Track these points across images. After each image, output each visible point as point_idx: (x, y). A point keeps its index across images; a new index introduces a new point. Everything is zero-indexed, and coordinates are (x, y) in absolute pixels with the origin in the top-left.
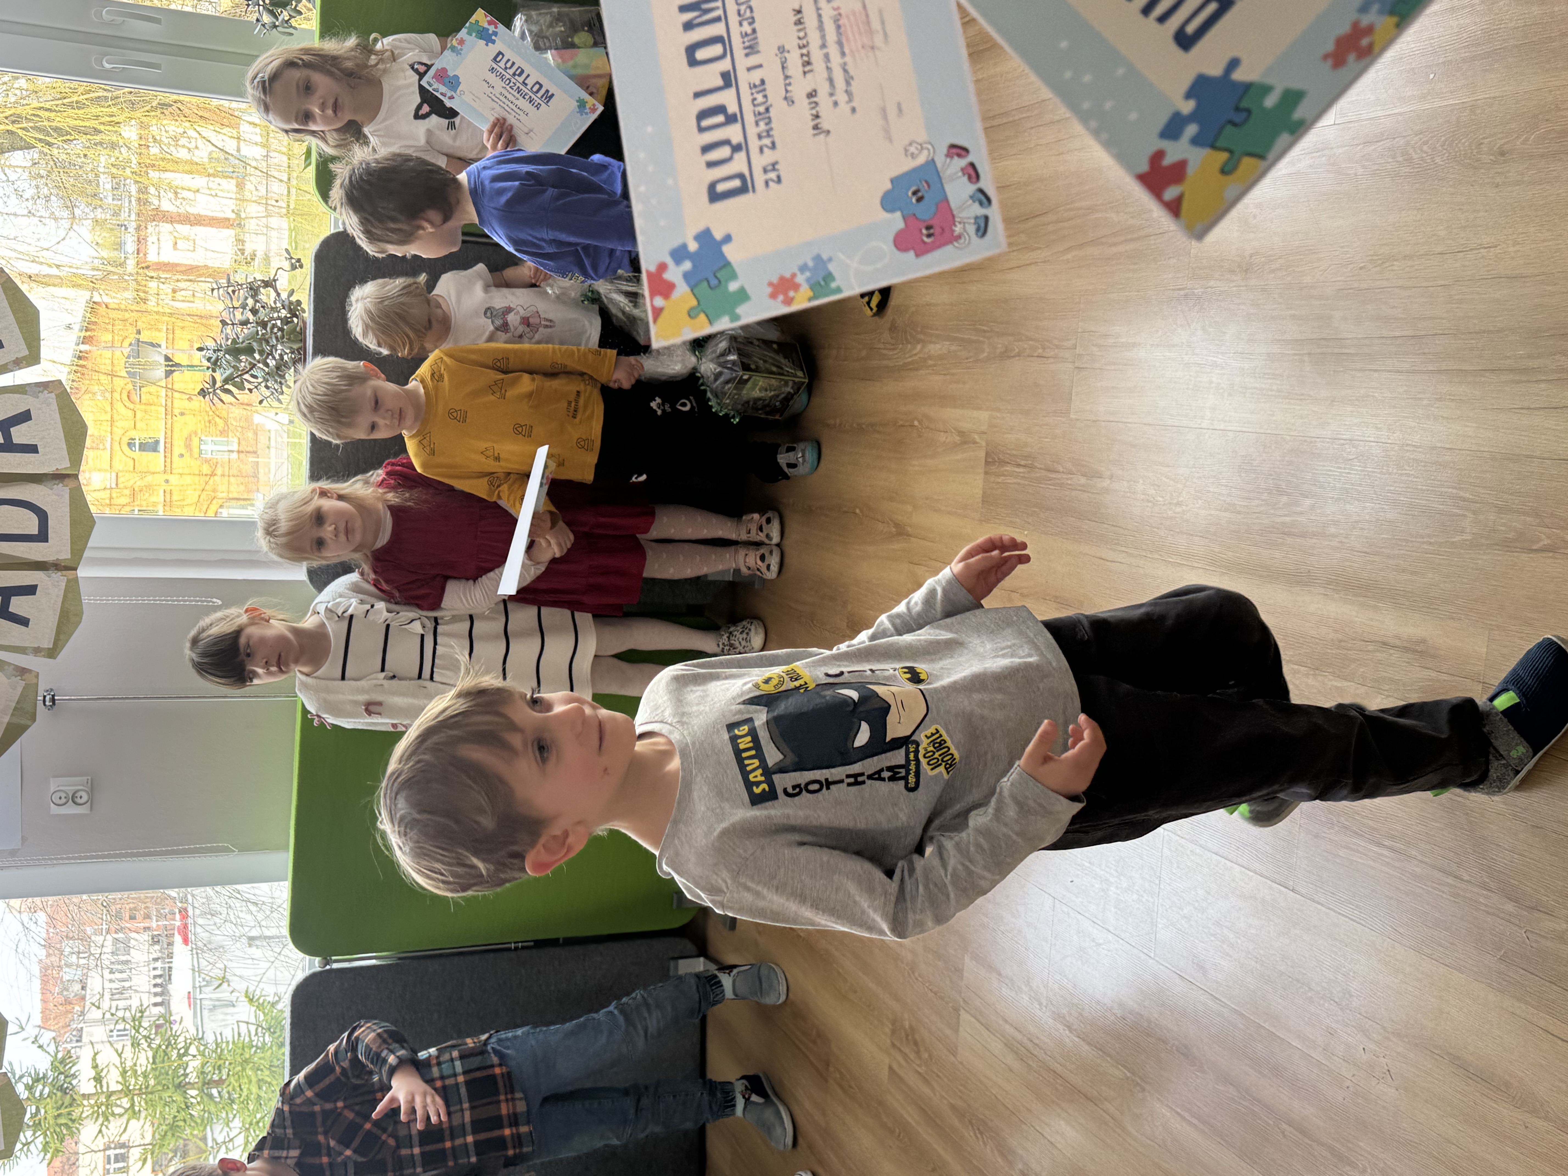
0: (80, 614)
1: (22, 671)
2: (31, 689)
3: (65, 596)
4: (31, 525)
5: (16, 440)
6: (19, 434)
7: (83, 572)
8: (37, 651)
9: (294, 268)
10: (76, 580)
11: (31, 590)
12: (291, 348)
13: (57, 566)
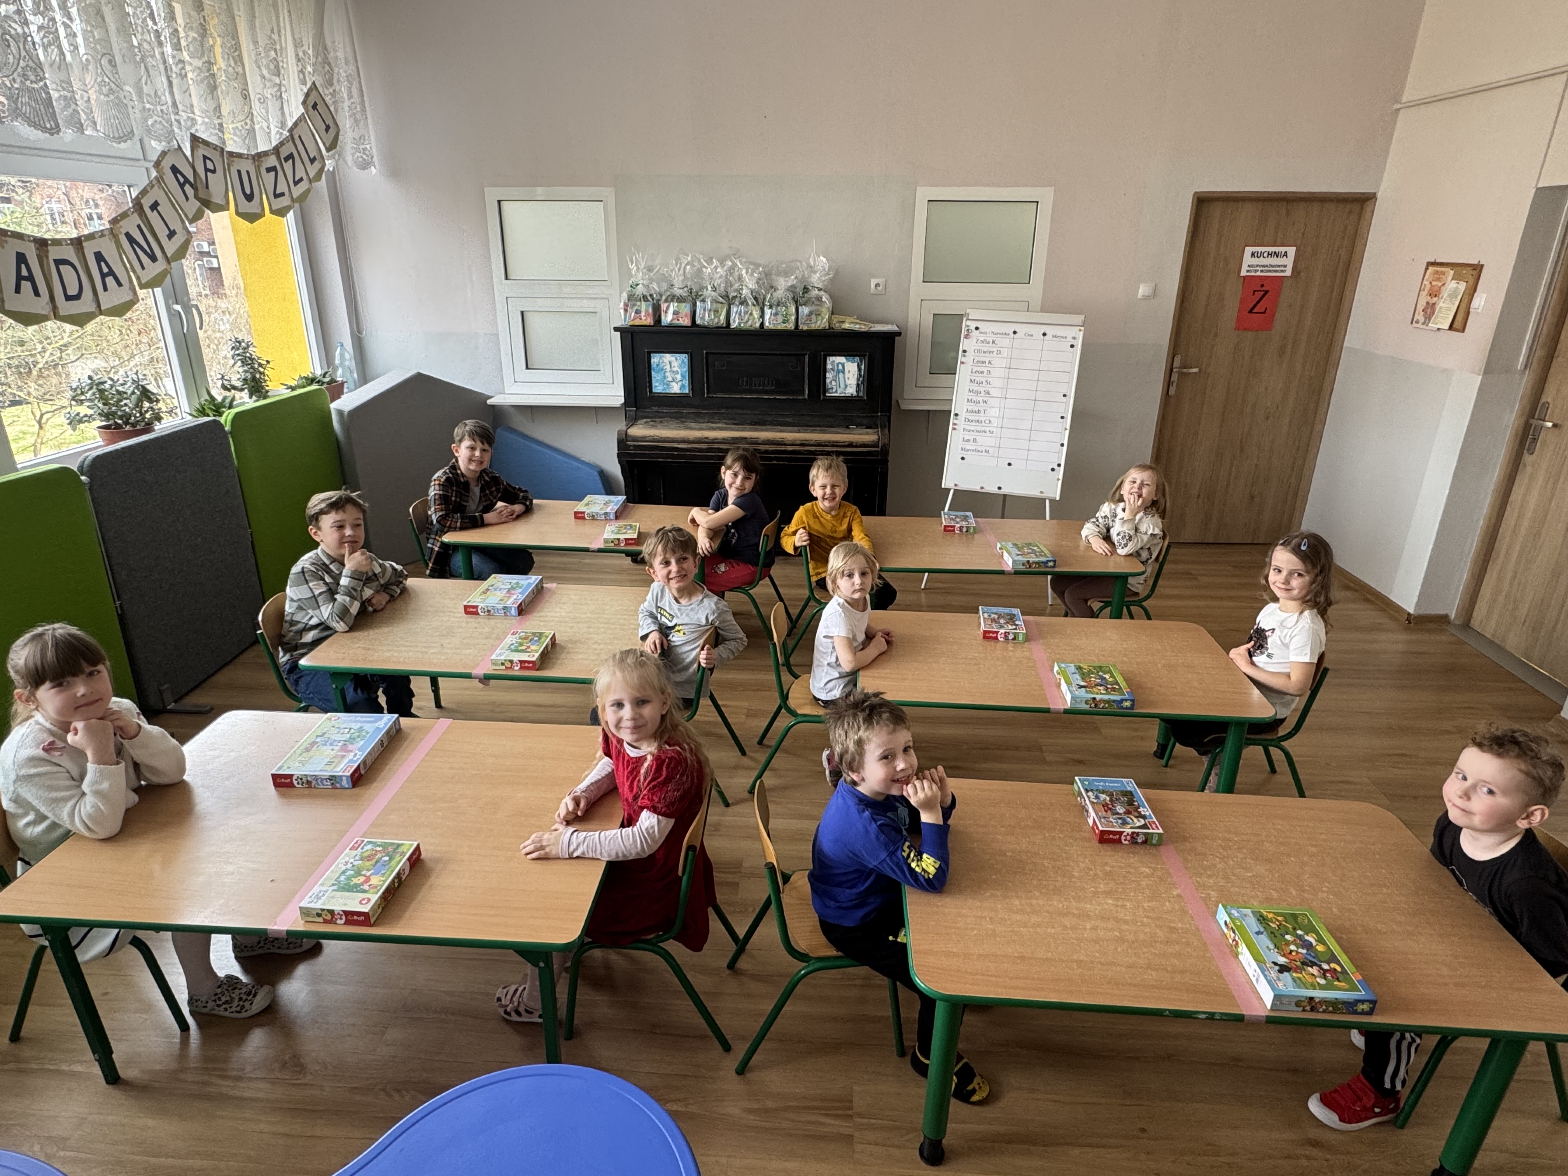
4: (73, 291)
11: (37, 293)
13: (55, 308)
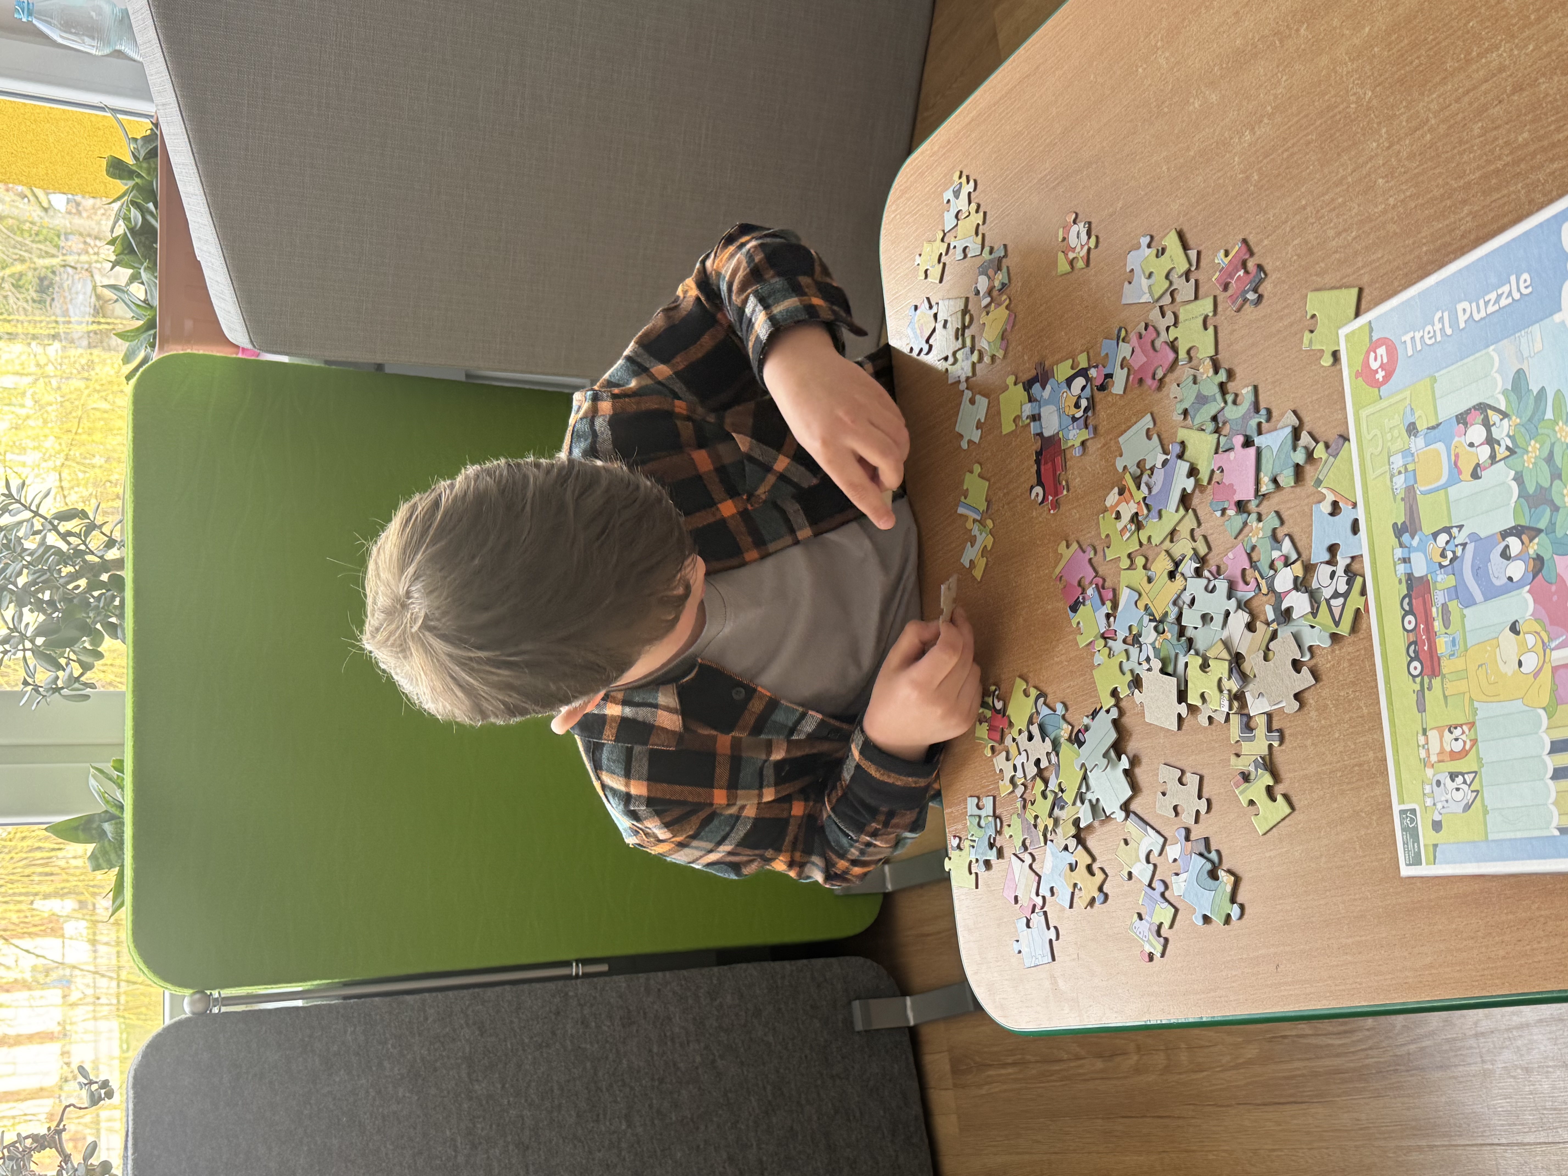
9: (95, 1100)
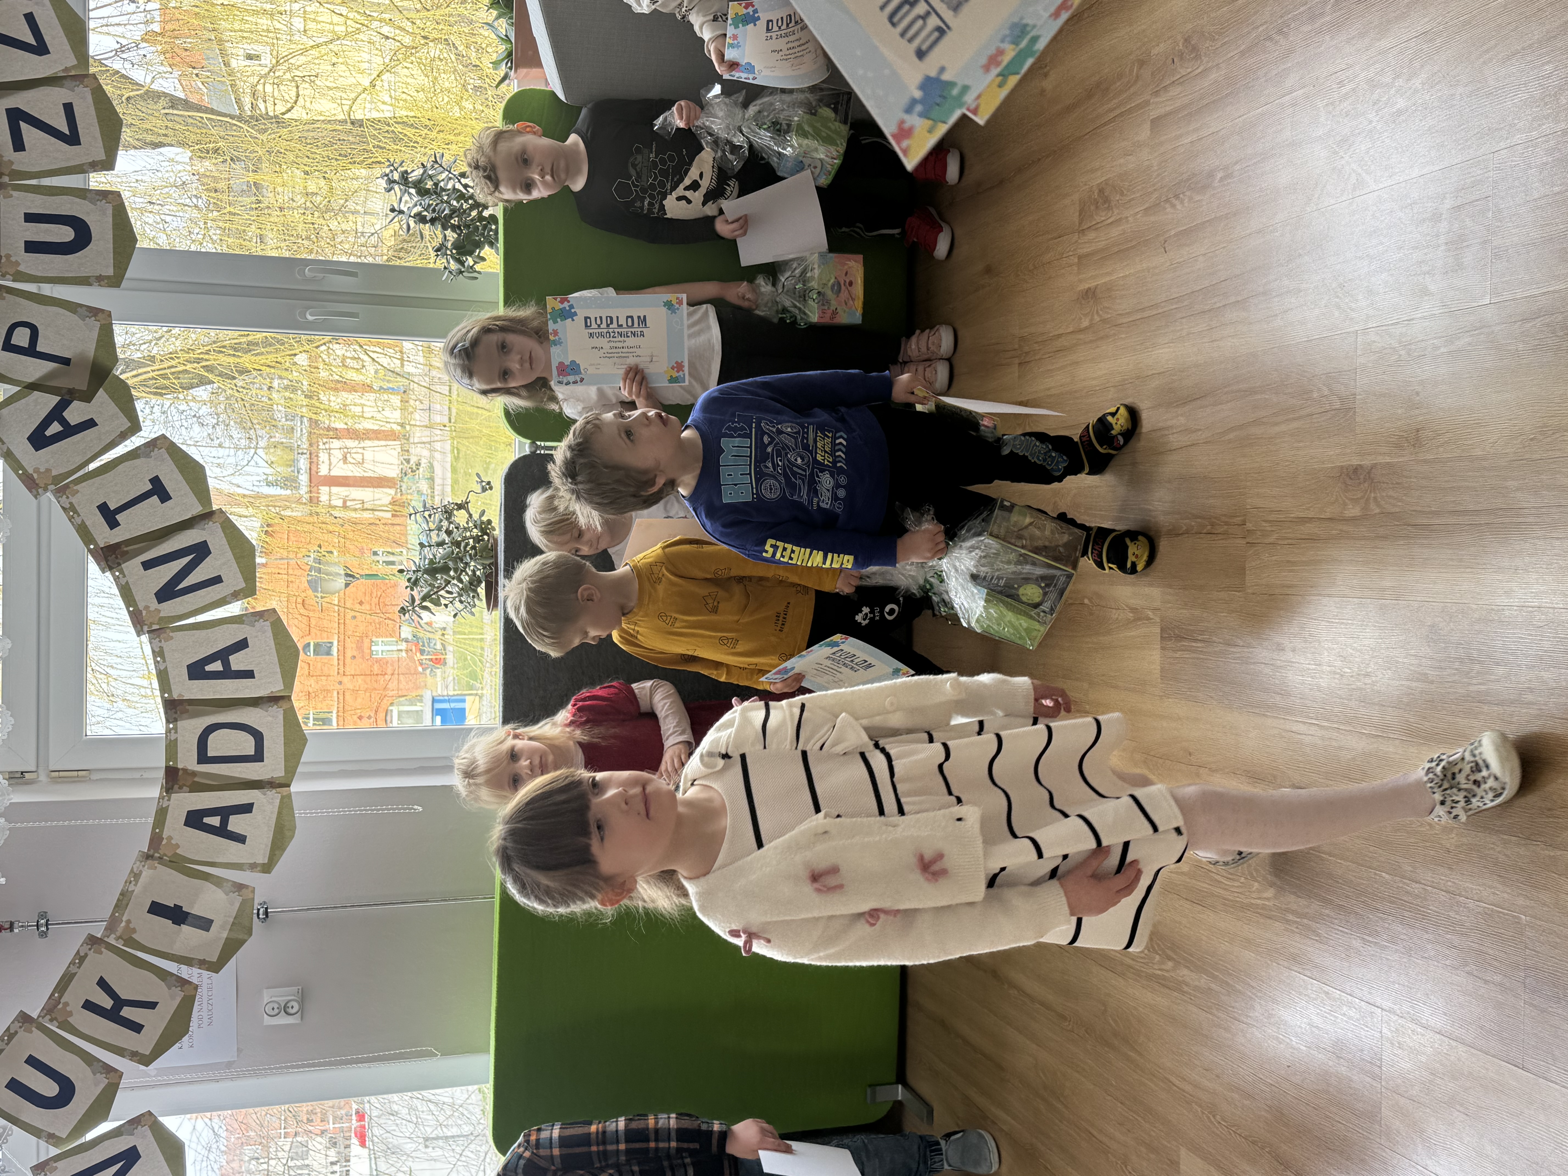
0: (293, 829)
1: (239, 887)
2: (246, 904)
3: (280, 813)
4: (248, 746)
5: (234, 667)
6: (237, 662)
7: (295, 788)
8: (253, 867)
9: (484, 490)
10: (289, 796)
11: (247, 808)
12: (483, 564)
13: (272, 784)
